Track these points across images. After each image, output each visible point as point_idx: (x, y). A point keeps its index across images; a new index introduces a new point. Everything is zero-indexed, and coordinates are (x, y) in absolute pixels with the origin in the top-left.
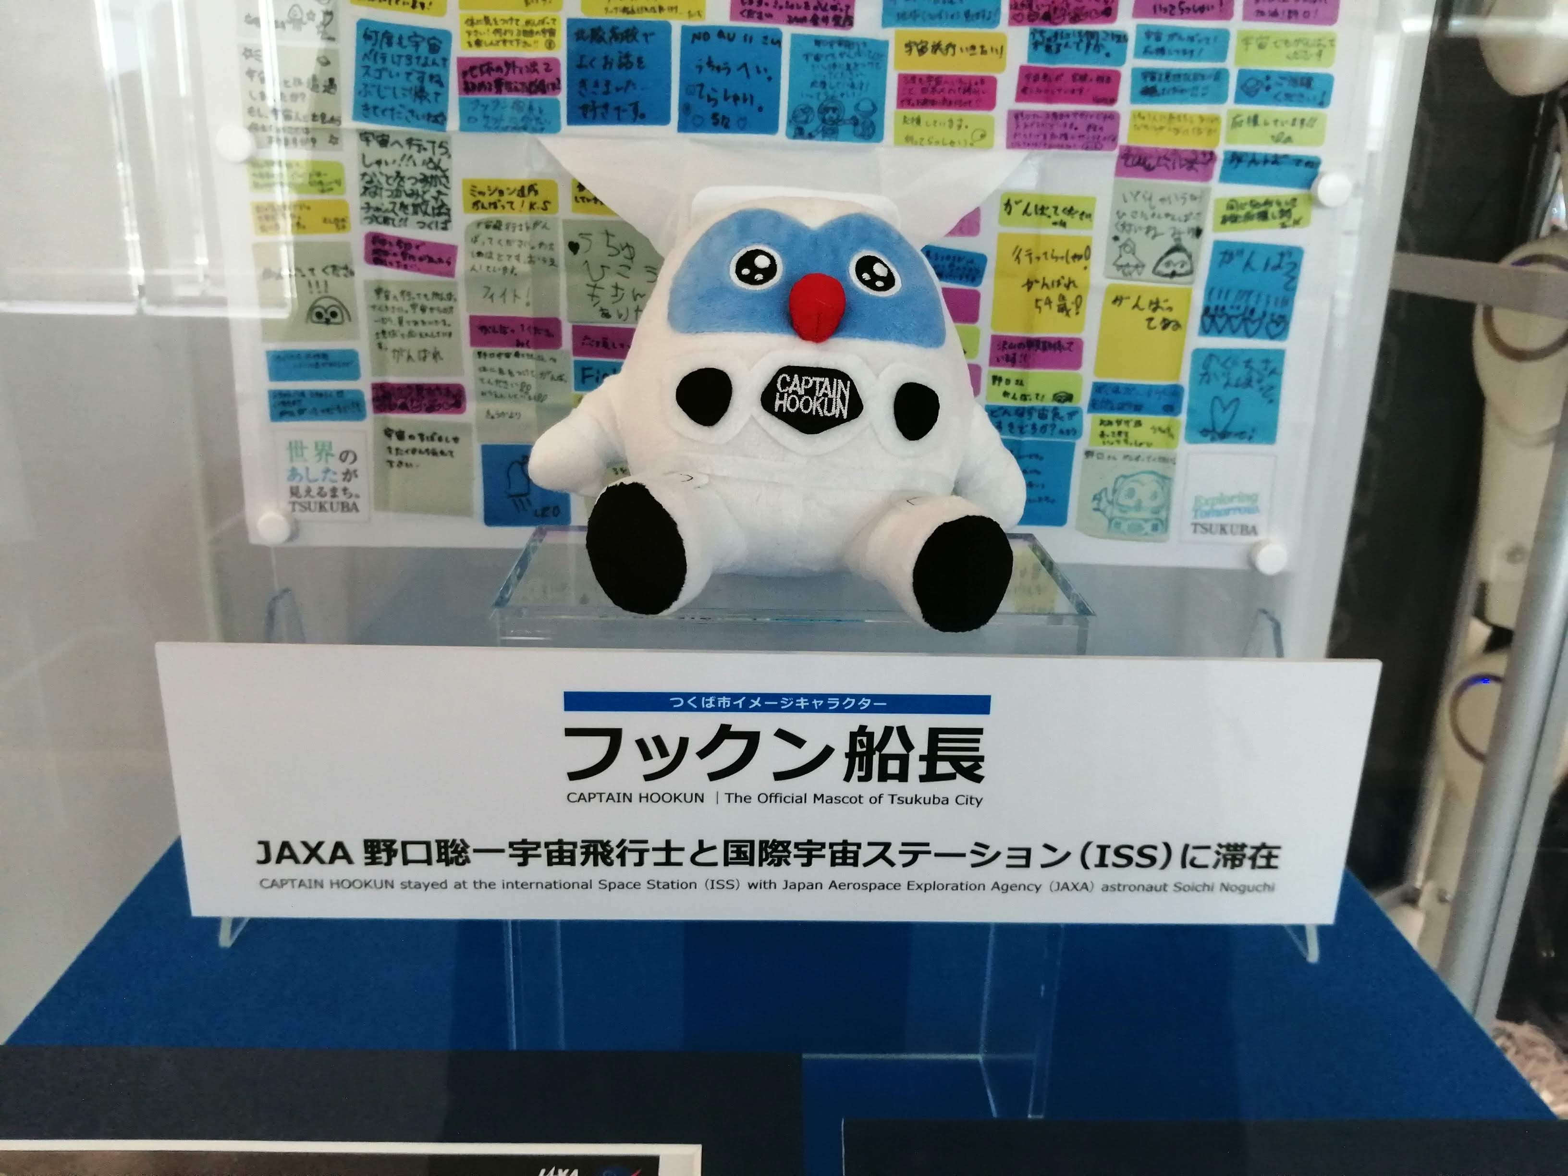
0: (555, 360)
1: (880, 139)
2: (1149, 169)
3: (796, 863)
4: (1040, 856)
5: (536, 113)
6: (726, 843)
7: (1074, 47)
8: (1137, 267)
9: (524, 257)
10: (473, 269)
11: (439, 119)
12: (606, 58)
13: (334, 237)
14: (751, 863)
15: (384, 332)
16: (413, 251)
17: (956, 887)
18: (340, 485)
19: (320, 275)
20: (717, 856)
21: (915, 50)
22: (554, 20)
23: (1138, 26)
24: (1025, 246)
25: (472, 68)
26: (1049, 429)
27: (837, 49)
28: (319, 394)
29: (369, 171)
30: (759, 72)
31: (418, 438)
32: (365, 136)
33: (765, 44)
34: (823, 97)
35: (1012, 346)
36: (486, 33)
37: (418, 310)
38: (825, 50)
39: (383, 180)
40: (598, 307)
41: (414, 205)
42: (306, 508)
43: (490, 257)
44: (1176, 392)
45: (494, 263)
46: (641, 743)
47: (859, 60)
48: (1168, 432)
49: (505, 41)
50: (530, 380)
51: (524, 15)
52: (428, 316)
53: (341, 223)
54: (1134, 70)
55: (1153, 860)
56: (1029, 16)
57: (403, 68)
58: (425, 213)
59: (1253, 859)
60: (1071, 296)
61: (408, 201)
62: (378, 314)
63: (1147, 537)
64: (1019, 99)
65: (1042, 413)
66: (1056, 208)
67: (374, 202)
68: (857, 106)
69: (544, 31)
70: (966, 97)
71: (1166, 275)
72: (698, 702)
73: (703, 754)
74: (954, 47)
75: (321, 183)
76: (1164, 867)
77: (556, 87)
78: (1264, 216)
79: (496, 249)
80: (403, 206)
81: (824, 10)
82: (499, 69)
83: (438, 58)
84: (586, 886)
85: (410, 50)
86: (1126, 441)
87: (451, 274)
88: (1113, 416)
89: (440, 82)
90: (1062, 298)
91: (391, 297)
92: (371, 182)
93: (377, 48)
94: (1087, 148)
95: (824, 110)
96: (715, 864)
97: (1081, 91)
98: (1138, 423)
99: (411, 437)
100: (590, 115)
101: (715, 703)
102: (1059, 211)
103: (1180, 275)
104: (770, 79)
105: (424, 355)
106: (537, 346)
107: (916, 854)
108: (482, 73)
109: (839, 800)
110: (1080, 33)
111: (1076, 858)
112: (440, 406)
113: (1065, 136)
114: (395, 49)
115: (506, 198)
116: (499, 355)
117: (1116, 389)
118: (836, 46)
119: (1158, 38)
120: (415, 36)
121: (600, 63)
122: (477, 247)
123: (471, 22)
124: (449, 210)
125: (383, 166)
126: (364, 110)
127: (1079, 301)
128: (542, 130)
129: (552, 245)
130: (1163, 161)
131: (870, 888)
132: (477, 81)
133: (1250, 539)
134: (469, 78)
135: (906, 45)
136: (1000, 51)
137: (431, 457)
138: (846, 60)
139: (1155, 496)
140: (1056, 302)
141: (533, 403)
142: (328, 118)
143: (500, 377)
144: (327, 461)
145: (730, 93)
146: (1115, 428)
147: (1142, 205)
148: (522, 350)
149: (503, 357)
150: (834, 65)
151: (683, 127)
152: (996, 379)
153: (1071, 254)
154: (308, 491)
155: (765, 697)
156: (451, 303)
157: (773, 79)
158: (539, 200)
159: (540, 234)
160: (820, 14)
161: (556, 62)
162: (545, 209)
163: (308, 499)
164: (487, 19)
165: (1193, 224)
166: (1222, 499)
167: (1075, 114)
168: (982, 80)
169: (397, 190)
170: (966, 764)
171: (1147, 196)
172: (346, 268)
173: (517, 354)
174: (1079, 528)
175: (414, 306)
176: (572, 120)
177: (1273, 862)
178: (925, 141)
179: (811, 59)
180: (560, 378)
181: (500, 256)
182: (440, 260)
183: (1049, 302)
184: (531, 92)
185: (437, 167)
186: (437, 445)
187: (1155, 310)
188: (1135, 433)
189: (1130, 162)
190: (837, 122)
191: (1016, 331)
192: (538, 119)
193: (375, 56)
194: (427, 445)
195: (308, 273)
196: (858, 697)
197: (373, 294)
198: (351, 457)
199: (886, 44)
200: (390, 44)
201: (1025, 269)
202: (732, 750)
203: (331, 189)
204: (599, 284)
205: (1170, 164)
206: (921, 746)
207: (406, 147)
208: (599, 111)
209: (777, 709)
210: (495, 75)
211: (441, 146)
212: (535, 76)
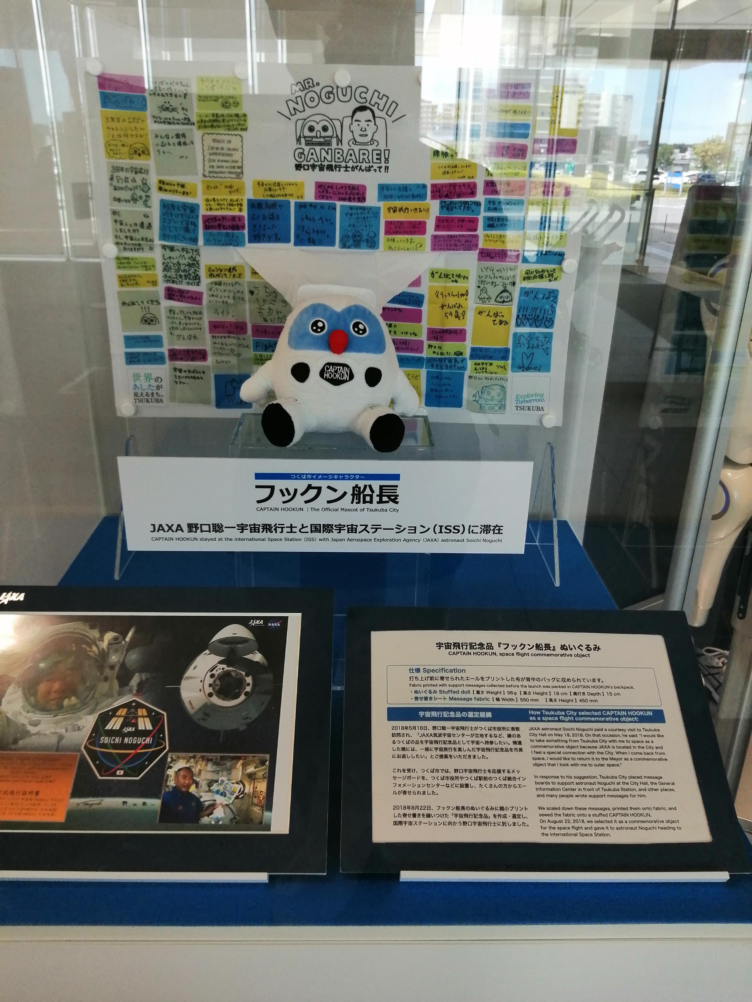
0: (244, 339)
1: (378, 248)
2: (492, 258)
3: (335, 532)
4: (419, 529)
5: (235, 238)
6: (311, 525)
7: (458, 208)
8: (488, 298)
9: (231, 297)
10: (210, 302)
11: (195, 240)
12: (264, 215)
13: (152, 289)
14: (320, 532)
15: (173, 327)
16: (185, 295)
17: (391, 540)
18: (155, 392)
19: (146, 305)
20: (308, 529)
21: (392, 211)
22: (242, 200)
23: (486, 199)
24: (440, 291)
25: (208, 219)
26: (453, 367)
27: (359, 211)
28: (146, 354)
29: (166, 261)
30: (327, 221)
31: (188, 372)
32: (164, 247)
33: (329, 209)
34: (354, 231)
35: (436, 333)
36: (214, 205)
37: (187, 319)
38: (354, 211)
39: (172, 265)
40: (262, 317)
41: (185, 275)
42: (141, 401)
43: (217, 297)
44: (507, 350)
45: (219, 299)
46: (281, 491)
47: (368, 215)
48: (504, 367)
49: (221, 209)
50: (234, 347)
51: (229, 197)
52: (192, 321)
53: (154, 283)
54: (484, 217)
55: (459, 531)
56: (439, 195)
57: (180, 219)
58: (190, 279)
59: (494, 530)
60: (460, 311)
61: (183, 274)
62: (170, 320)
63: (496, 412)
64: (436, 230)
65: (450, 360)
66: (453, 275)
67: (169, 274)
68: (368, 235)
69: (238, 204)
70: (413, 230)
71: (500, 302)
72: (300, 476)
73: (302, 494)
74: (408, 209)
75: (146, 266)
76: (462, 533)
77: (243, 227)
78: (541, 277)
79: (219, 294)
80: (181, 276)
81: (353, 195)
82: (220, 220)
83: (194, 215)
84: (263, 540)
85: (182, 211)
86: (486, 372)
87: (201, 304)
88: (480, 361)
89: (196, 225)
90: (457, 312)
91: (176, 313)
92: (167, 266)
93: (169, 211)
94: (465, 250)
95: (354, 236)
96: (308, 532)
97: (462, 226)
98: (491, 364)
99: (185, 371)
100: (257, 239)
101: (306, 477)
102: (454, 276)
103: (507, 302)
104: (332, 224)
105: (190, 337)
106: (237, 334)
107: (377, 529)
108: (213, 221)
109: (350, 510)
110: (461, 202)
111: (432, 529)
112: (196, 358)
113: (456, 245)
114: (176, 211)
115: (223, 273)
116: (221, 337)
117: (481, 349)
118: (359, 210)
119: (494, 204)
120: (185, 206)
121: (261, 217)
122: (212, 293)
123: (207, 200)
124: (200, 277)
125: (172, 259)
126: (163, 237)
127: (464, 313)
128: (238, 245)
129: (242, 292)
130: (497, 255)
131: (361, 540)
132: (210, 225)
133: (541, 413)
134: (207, 223)
135: (388, 209)
136: (428, 210)
137: (193, 380)
138: (363, 215)
139: (499, 395)
140: (454, 313)
141: (236, 357)
142: (149, 239)
143: (222, 346)
144: (149, 382)
145: (316, 229)
146: (481, 366)
147: (489, 273)
148: (232, 335)
149: (223, 338)
150: (358, 218)
151: (296, 244)
152: (430, 346)
153: (460, 294)
154: (142, 394)
155: (323, 475)
156: (201, 316)
157: (333, 224)
158: (237, 274)
159: (238, 288)
160: (352, 196)
161: (243, 217)
162: (240, 277)
163: (142, 397)
164: (214, 199)
165: (511, 280)
166: (528, 396)
167: (460, 236)
168: (420, 223)
169: (178, 269)
170: (392, 498)
171: (492, 269)
172: (157, 301)
173: (229, 337)
174: (467, 409)
175: (185, 317)
176: (250, 241)
177: (501, 532)
178: (397, 249)
179: (349, 216)
180: (247, 347)
181: (221, 296)
182: (196, 298)
183: (451, 314)
184: (233, 229)
185: (194, 260)
186: (196, 375)
187: (496, 317)
188: (489, 368)
189: (483, 255)
190: (359, 241)
191: (437, 326)
192: (236, 241)
193: (168, 214)
194: (192, 375)
195: (141, 304)
196: (355, 475)
197: (169, 312)
198: (160, 380)
199: (380, 208)
200: (174, 209)
201: (440, 300)
202: (312, 493)
203: (150, 269)
204: (262, 308)
205: (501, 256)
206: (377, 492)
207: (181, 252)
208: (262, 237)
209: (327, 479)
210: (218, 222)
211: (196, 251)
212: (234, 223)
